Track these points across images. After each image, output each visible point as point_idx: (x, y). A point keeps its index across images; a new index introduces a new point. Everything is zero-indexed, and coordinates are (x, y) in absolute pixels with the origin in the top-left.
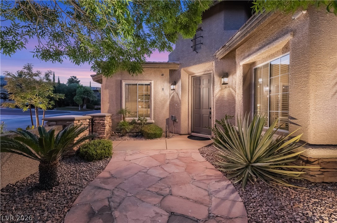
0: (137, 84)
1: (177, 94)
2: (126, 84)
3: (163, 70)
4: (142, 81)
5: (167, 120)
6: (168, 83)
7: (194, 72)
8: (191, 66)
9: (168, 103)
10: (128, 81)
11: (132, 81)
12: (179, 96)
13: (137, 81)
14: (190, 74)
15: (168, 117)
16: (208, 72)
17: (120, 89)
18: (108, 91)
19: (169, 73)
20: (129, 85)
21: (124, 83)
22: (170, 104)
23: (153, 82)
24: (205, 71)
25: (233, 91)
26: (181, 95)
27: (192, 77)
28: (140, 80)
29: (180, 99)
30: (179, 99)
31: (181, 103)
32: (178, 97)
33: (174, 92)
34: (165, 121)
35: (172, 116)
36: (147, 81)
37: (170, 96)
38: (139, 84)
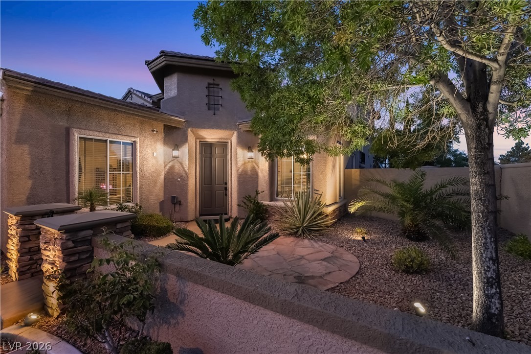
0: (106, 141)
1: (181, 164)
2: (80, 138)
3: (155, 123)
4: (120, 137)
5: (162, 203)
6: (163, 145)
7: (205, 136)
8: (205, 128)
9: (162, 176)
10: (88, 132)
11: (96, 133)
12: (185, 167)
13: (108, 135)
14: (197, 137)
15: (162, 199)
16: (224, 141)
17: (64, 147)
18: (27, 149)
19: (163, 130)
20: (85, 139)
21: (76, 135)
22: (165, 179)
23: (138, 140)
24: (220, 139)
25: (256, 166)
26: (187, 165)
27: (200, 141)
28: (115, 134)
29: (187, 171)
30: (184, 170)
31: (188, 177)
32: (181, 168)
33: (174, 160)
34: (158, 205)
35: (172, 197)
36: (128, 138)
37: (165, 166)
38: (111, 142)
